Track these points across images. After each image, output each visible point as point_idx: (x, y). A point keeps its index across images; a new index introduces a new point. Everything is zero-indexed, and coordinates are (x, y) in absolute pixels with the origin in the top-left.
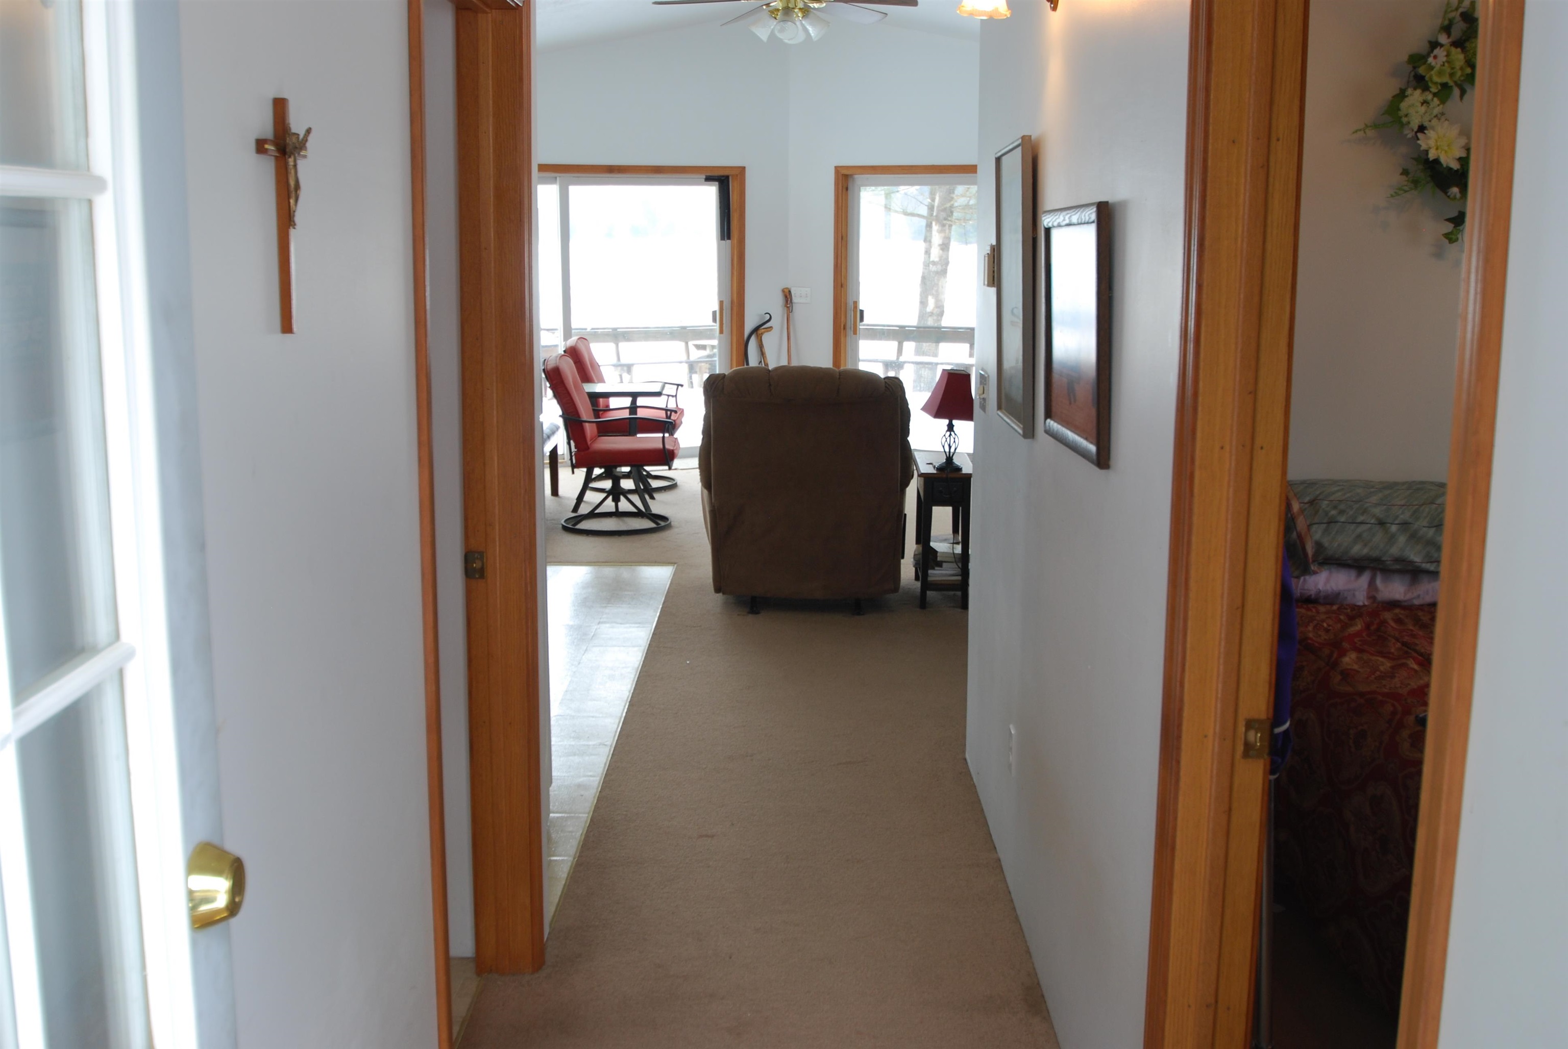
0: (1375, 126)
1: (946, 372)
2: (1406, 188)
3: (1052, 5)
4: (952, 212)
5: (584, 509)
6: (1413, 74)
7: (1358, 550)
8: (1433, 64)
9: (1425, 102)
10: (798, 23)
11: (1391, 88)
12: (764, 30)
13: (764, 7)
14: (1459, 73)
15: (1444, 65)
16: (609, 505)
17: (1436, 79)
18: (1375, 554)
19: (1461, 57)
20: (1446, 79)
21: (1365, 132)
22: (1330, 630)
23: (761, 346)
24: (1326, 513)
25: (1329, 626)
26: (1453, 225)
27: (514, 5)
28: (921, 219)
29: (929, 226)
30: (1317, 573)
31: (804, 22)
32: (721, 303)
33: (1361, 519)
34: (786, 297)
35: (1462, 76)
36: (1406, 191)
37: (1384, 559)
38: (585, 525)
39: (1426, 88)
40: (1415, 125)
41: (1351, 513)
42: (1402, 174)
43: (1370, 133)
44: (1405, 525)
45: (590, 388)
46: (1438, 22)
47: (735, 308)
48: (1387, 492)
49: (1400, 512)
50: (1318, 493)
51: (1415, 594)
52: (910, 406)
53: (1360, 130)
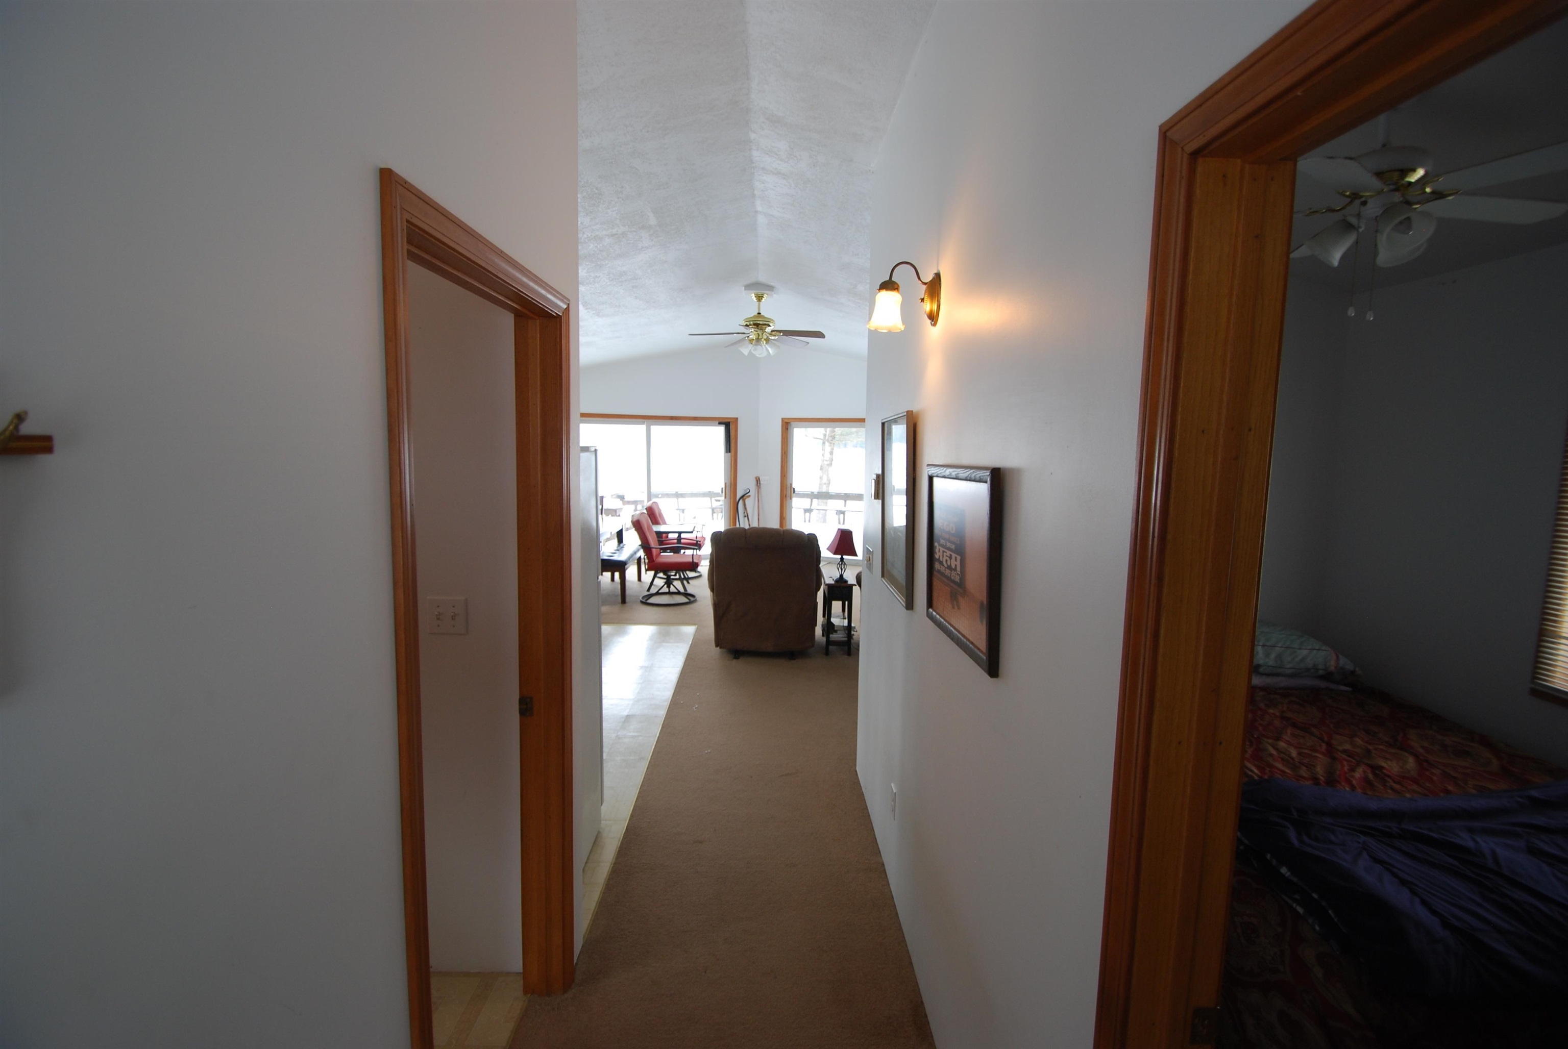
1: (840, 530)
3: (933, 323)
4: (835, 437)
5: (654, 590)
10: (763, 346)
12: (746, 350)
13: (746, 338)
16: (665, 589)
23: (745, 505)
27: (555, 315)
28: (820, 440)
29: (824, 443)
31: (766, 346)
32: (726, 484)
34: (757, 481)
38: (653, 600)
45: (656, 528)
47: (732, 486)
52: (821, 549)
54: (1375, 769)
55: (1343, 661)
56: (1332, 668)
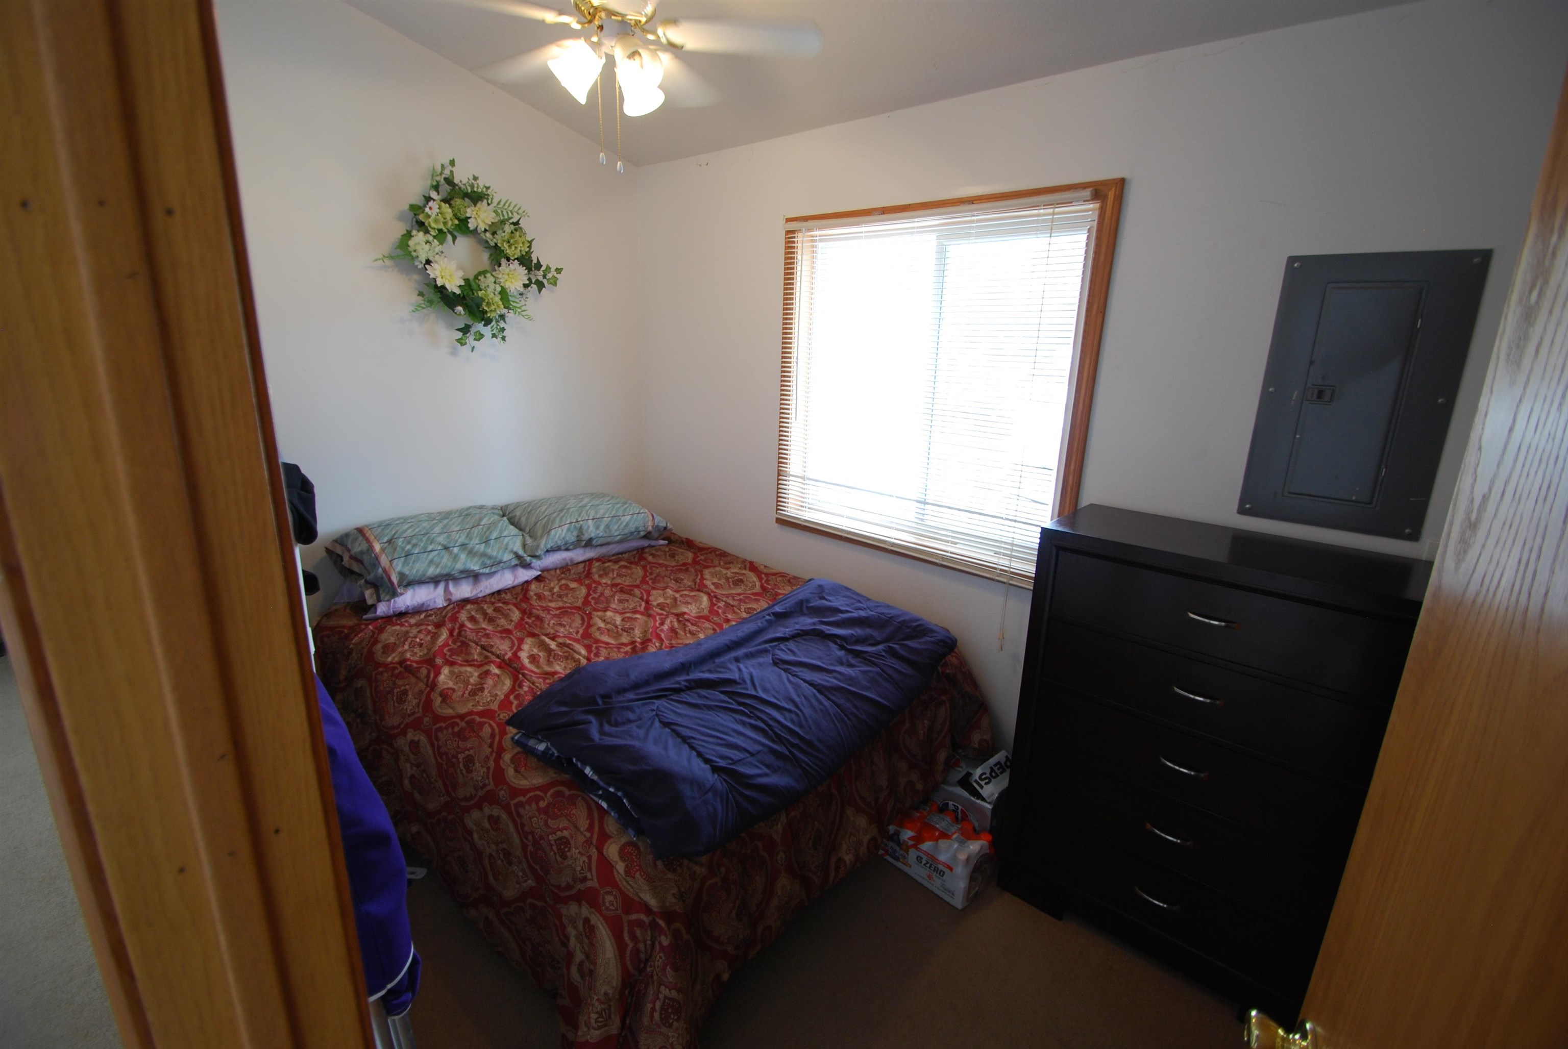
0: (391, 257)
2: (423, 305)
6: (415, 219)
7: (432, 571)
8: (430, 213)
9: (427, 242)
11: (399, 229)
14: (450, 223)
15: (438, 215)
17: (433, 225)
18: (445, 572)
19: (450, 210)
20: (441, 226)
21: (384, 261)
22: (422, 644)
24: (403, 549)
25: (421, 640)
26: (462, 334)
30: (404, 594)
33: (430, 548)
35: (452, 225)
36: (424, 308)
37: (453, 573)
39: (427, 232)
40: (423, 260)
41: (422, 545)
42: (418, 295)
43: (388, 262)
44: (463, 546)
46: (429, 183)
48: (445, 522)
49: (458, 536)
50: (393, 532)
51: (478, 590)
53: (380, 259)
54: (679, 615)
55: (658, 519)
56: (650, 528)
